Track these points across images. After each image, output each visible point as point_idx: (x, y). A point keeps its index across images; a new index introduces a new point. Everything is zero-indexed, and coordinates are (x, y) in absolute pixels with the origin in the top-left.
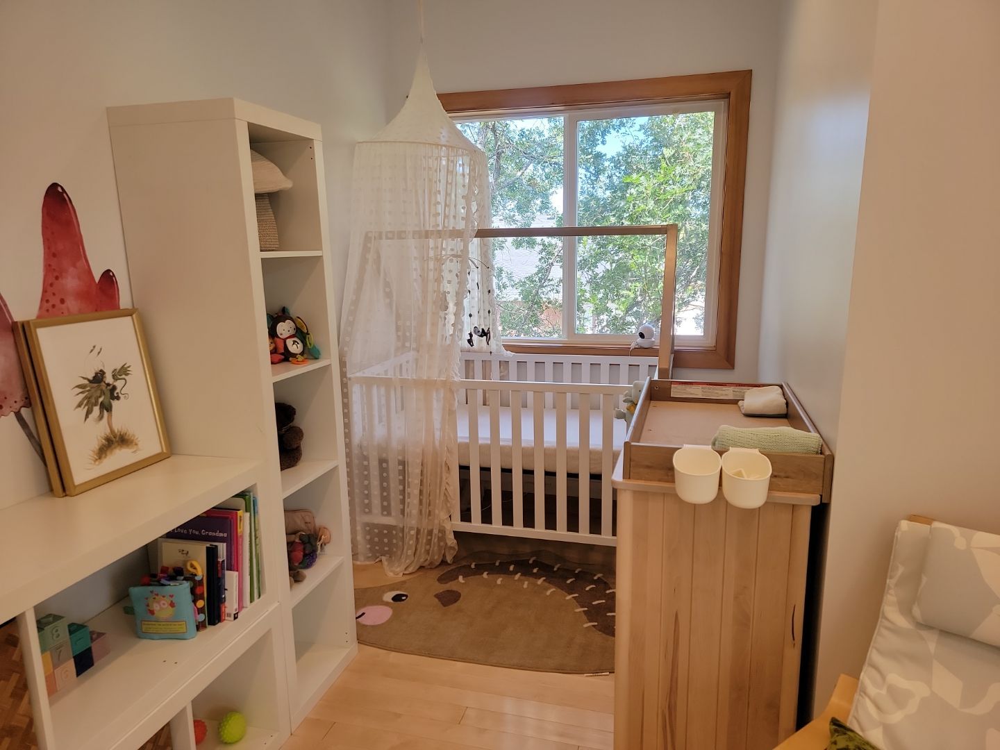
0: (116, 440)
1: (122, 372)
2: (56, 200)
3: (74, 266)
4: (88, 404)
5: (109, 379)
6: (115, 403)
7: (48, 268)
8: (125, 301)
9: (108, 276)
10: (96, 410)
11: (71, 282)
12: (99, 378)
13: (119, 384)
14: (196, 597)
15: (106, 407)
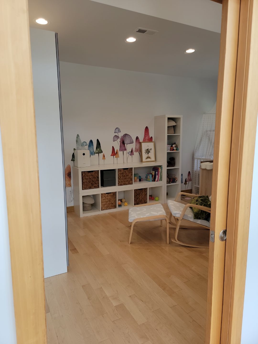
0: (148, 157)
1: (151, 149)
2: (147, 128)
3: (147, 136)
4: (146, 152)
5: (149, 150)
6: (149, 153)
7: (145, 136)
8: (153, 140)
9: (152, 137)
10: (147, 153)
11: (147, 138)
12: (148, 149)
13: (150, 151)
14: (152, 177)
15: (148, 153)
